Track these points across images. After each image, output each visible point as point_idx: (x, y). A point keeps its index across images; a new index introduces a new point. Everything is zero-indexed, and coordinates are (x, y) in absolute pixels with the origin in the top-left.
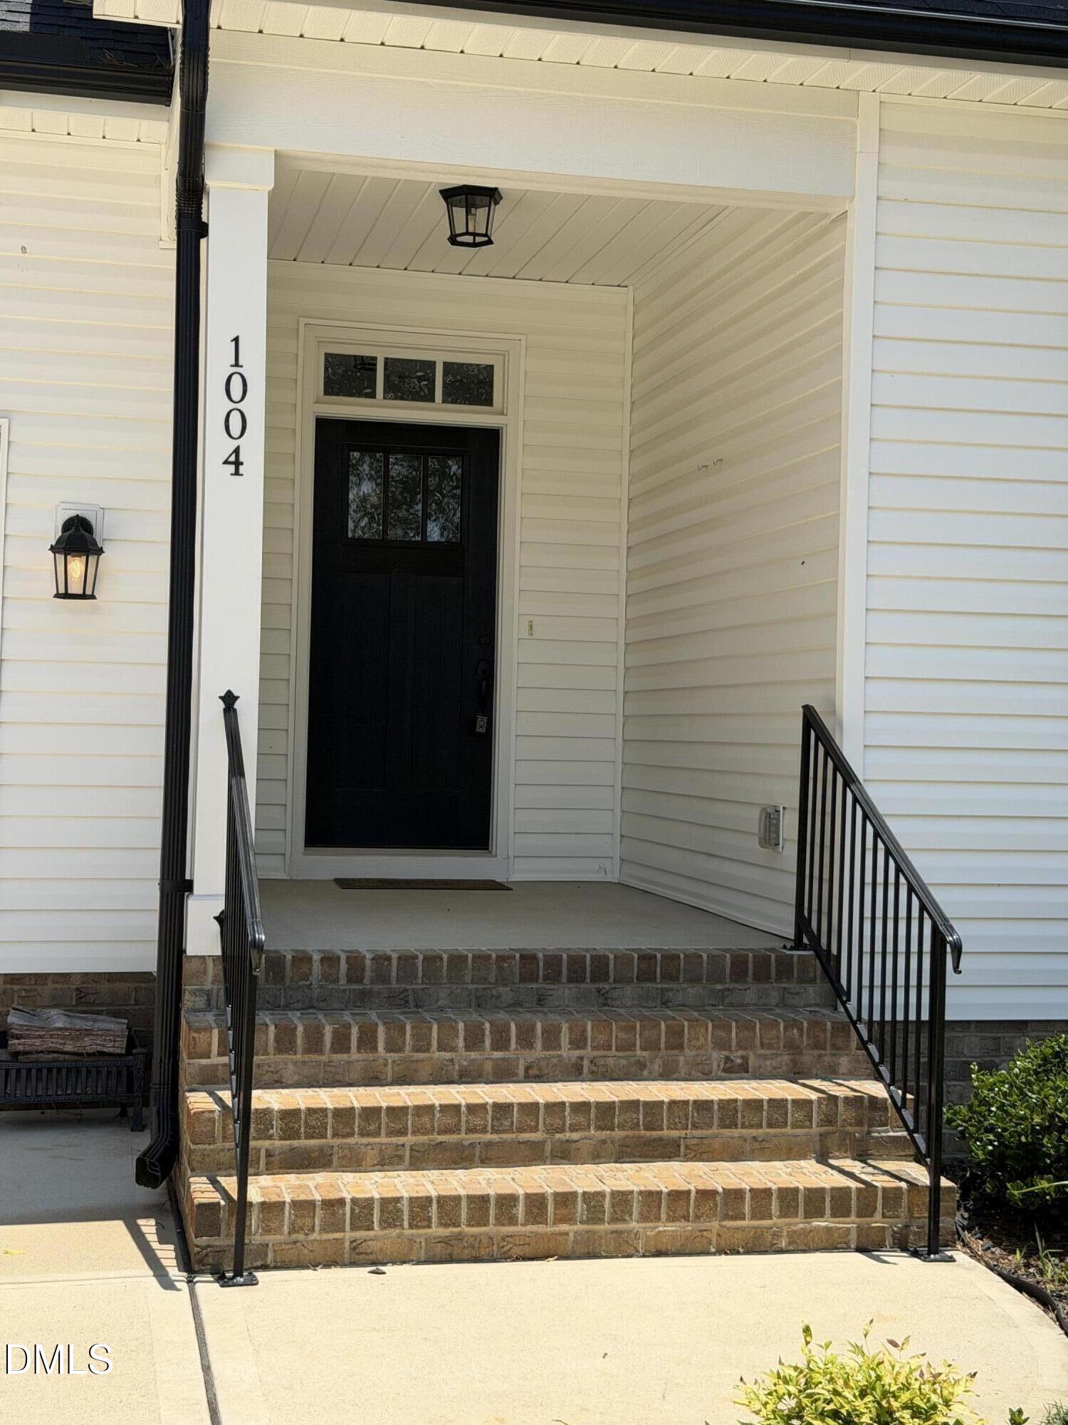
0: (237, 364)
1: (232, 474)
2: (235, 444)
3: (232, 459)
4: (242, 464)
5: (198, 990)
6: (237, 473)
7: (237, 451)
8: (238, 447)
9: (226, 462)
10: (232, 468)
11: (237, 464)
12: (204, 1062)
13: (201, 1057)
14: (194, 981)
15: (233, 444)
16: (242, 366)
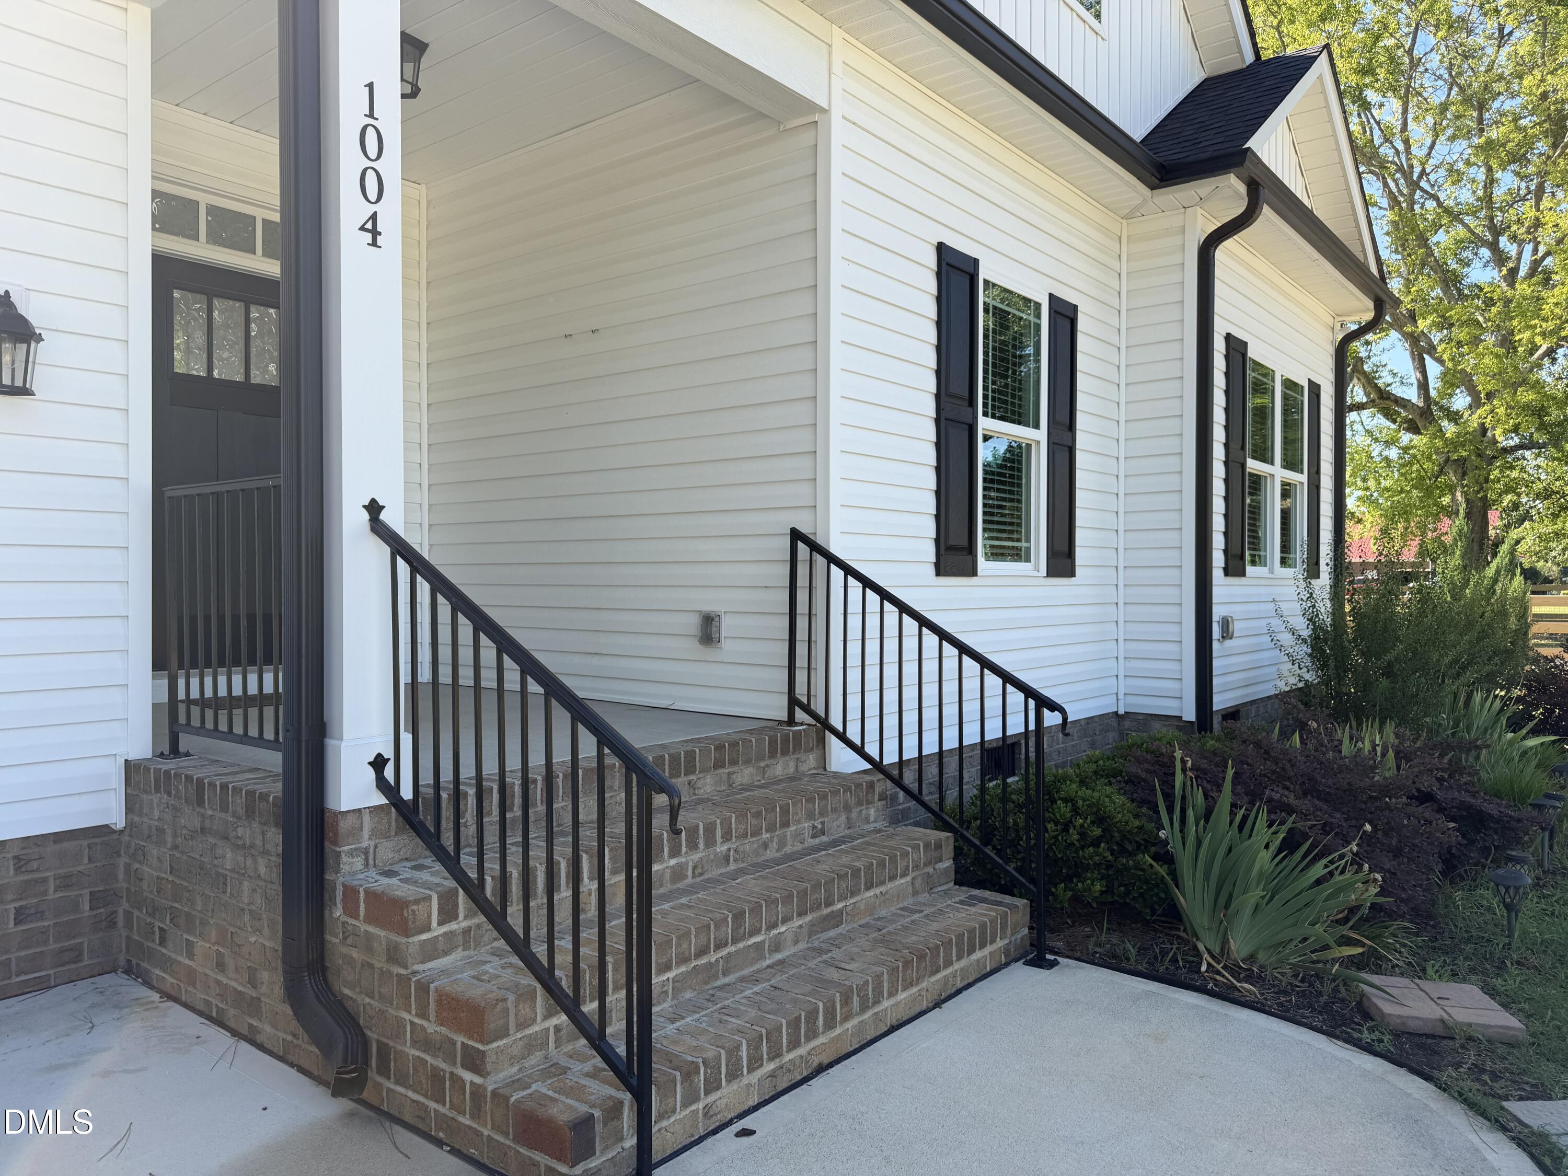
0: (371, 115)
1: (369, 244)
2: (371, 209)
3: (369, 226)
4: (380, 234)
5: (355, 849)
6: (374, 243)
7: (374, 217)
8: (375, 213)
9: (362, 228)
10: (368, 237)
11: (375, 233)
12: (424, 937)
13: (421, 932)
14: (350, 839)
15: (370, 209)
16: (377, 119)
